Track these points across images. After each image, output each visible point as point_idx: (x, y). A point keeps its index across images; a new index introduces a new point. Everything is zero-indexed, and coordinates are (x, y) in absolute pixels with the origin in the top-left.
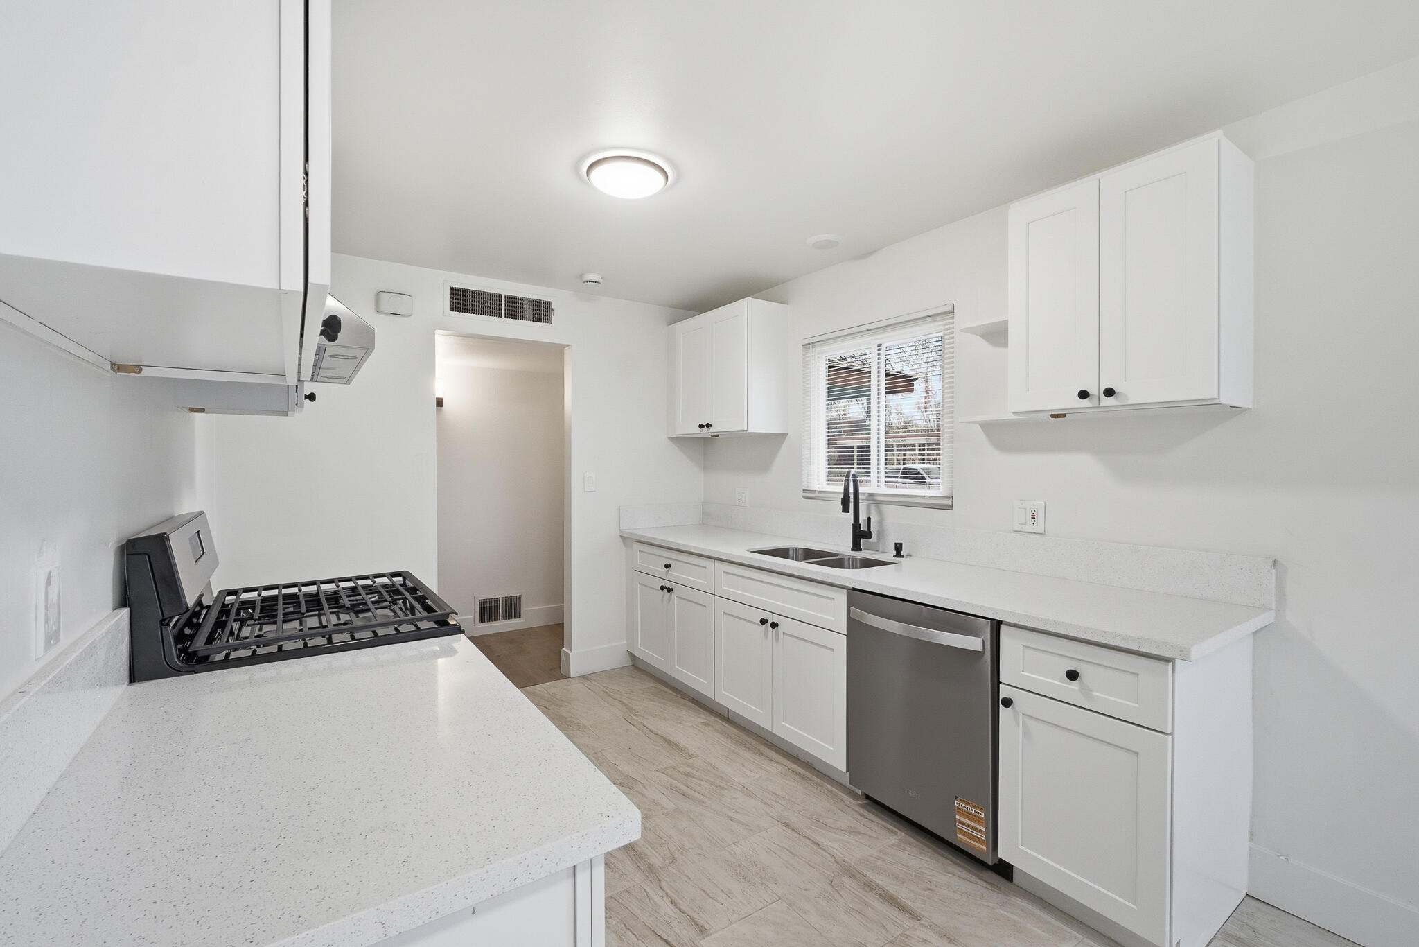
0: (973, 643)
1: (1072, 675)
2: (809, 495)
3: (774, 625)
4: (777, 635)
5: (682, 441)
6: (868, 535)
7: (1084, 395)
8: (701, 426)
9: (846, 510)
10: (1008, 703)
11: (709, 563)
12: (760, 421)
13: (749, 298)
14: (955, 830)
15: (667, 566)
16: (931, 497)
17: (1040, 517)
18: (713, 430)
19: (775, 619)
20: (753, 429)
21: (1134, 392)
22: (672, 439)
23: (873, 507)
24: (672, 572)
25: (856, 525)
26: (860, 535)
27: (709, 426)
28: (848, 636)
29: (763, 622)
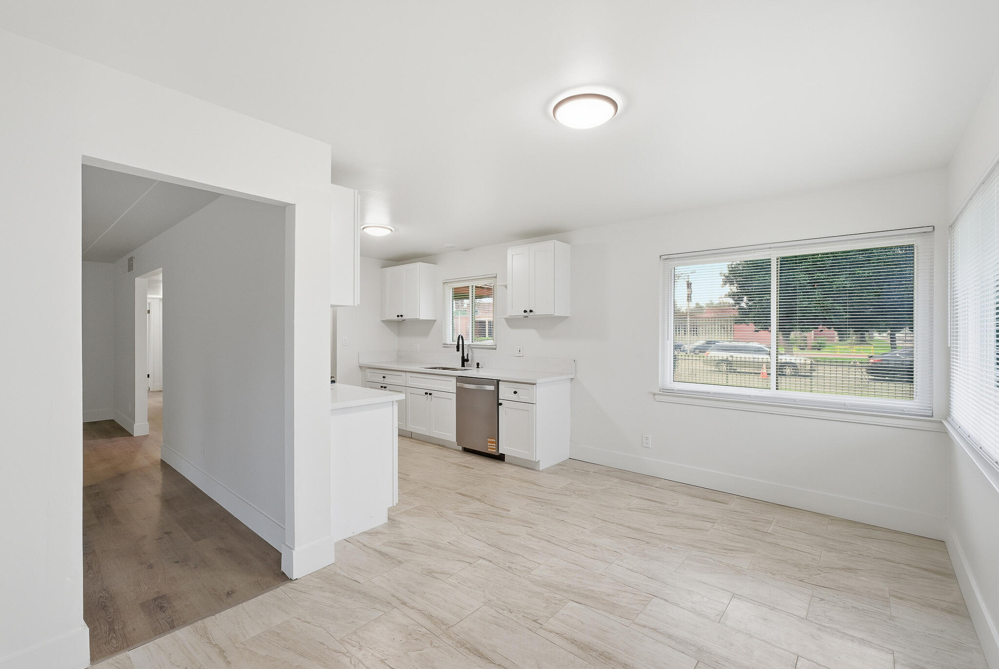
0: (492, 388)
1: (515, 392)
2: (445, 346)
3: (430, 394)
4: (431, 397)
5: (388, 323)
6: (467, 360)
7: (525, 311)
8: (398, 316)
9: (458, 350)
10: (501, 404)
11: (403, 374)
12: (424, 314)
13: (420, 263)
14: (488, 448)
15: (384, 377)
16: (489, 346)
17: (521, 351)
18: (403, 318)
19: (431, 392)
20: (422, 318)
21: (537, 312)
22: (383, 321)
23: (470, 350)
24: (385, 379)
25: (463, 357)
26: (464, 361)
27: (402, 316)
28: (457, 394)
29: (426, 393)
